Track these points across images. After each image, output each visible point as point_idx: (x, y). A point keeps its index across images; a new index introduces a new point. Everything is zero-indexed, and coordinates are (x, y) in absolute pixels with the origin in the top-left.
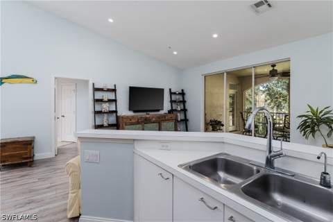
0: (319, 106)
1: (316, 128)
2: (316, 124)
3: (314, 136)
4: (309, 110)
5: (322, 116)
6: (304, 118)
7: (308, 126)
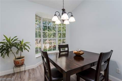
0: (11, 36)
1: (9, 50)
2: (9, 47)
3: (8, 55)
4: (5, 38)
5: (13, 42)
6: (2, 44)
7: (5, 49)
